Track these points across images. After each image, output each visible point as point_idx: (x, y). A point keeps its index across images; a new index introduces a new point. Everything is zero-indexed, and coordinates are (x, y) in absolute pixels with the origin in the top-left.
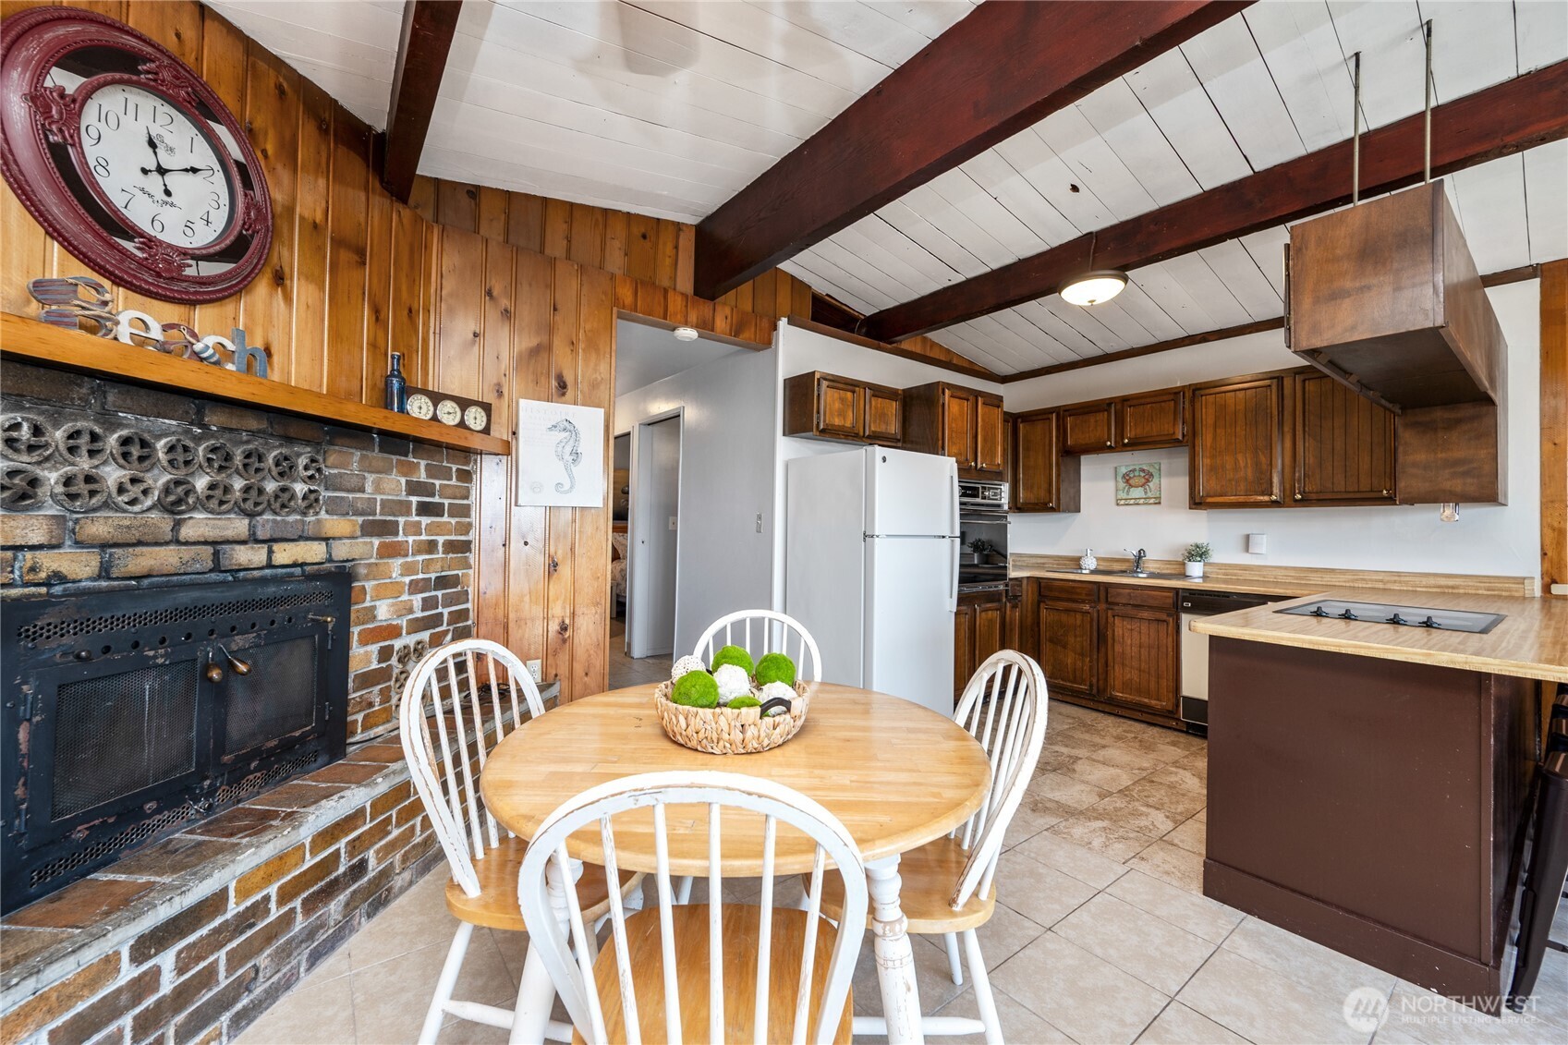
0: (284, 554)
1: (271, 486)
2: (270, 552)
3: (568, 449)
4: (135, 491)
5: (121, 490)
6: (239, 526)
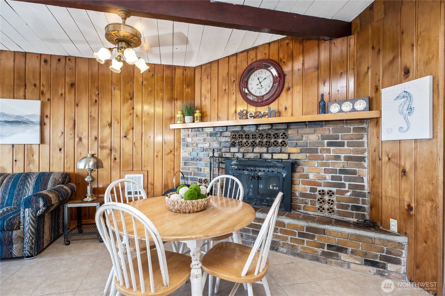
0: (276, 156)
1: (272, 140)
2: (272, 156)
3: (406, 107)
4: (247, 143)
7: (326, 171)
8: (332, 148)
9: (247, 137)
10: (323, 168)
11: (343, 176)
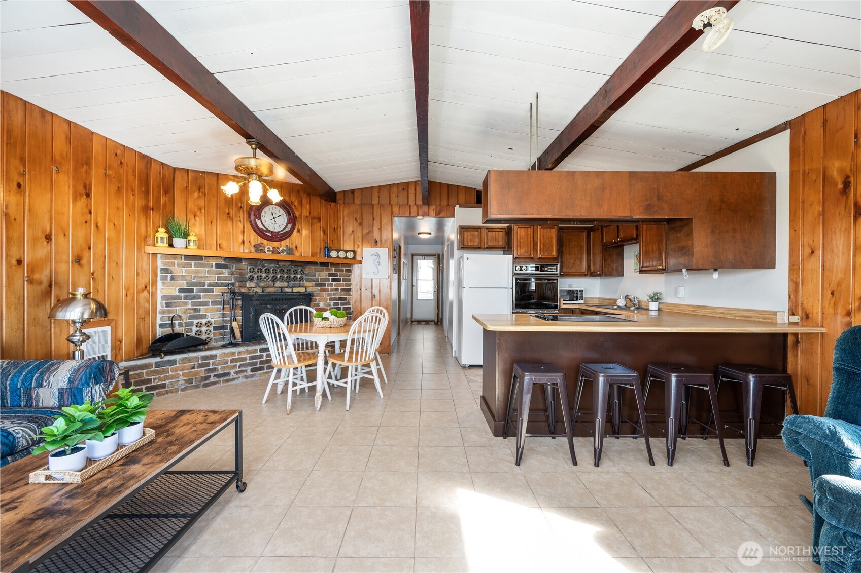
0: (295, 290)
1: (292, 276)
2: (292, 289)
3: (377, 261)
4: (267, 278)
5: (265, 278)
6: (286, 284)
7: (331, 300)
8: (334, 283)
9: (267, 271)
10: (329, 297)
11: (340, 302)
